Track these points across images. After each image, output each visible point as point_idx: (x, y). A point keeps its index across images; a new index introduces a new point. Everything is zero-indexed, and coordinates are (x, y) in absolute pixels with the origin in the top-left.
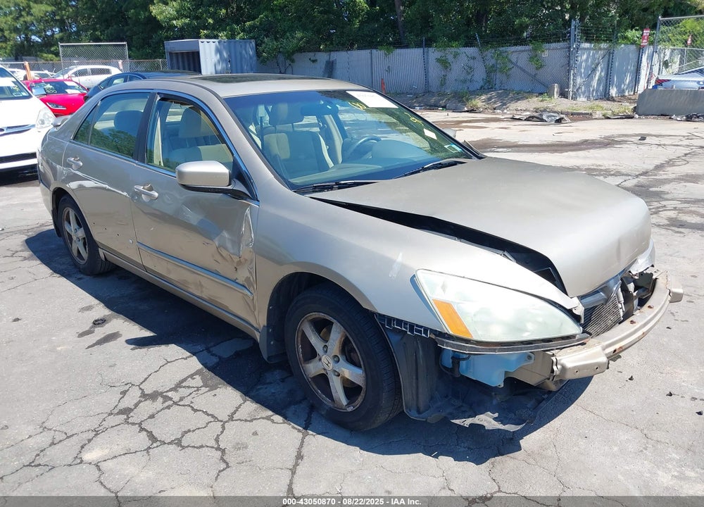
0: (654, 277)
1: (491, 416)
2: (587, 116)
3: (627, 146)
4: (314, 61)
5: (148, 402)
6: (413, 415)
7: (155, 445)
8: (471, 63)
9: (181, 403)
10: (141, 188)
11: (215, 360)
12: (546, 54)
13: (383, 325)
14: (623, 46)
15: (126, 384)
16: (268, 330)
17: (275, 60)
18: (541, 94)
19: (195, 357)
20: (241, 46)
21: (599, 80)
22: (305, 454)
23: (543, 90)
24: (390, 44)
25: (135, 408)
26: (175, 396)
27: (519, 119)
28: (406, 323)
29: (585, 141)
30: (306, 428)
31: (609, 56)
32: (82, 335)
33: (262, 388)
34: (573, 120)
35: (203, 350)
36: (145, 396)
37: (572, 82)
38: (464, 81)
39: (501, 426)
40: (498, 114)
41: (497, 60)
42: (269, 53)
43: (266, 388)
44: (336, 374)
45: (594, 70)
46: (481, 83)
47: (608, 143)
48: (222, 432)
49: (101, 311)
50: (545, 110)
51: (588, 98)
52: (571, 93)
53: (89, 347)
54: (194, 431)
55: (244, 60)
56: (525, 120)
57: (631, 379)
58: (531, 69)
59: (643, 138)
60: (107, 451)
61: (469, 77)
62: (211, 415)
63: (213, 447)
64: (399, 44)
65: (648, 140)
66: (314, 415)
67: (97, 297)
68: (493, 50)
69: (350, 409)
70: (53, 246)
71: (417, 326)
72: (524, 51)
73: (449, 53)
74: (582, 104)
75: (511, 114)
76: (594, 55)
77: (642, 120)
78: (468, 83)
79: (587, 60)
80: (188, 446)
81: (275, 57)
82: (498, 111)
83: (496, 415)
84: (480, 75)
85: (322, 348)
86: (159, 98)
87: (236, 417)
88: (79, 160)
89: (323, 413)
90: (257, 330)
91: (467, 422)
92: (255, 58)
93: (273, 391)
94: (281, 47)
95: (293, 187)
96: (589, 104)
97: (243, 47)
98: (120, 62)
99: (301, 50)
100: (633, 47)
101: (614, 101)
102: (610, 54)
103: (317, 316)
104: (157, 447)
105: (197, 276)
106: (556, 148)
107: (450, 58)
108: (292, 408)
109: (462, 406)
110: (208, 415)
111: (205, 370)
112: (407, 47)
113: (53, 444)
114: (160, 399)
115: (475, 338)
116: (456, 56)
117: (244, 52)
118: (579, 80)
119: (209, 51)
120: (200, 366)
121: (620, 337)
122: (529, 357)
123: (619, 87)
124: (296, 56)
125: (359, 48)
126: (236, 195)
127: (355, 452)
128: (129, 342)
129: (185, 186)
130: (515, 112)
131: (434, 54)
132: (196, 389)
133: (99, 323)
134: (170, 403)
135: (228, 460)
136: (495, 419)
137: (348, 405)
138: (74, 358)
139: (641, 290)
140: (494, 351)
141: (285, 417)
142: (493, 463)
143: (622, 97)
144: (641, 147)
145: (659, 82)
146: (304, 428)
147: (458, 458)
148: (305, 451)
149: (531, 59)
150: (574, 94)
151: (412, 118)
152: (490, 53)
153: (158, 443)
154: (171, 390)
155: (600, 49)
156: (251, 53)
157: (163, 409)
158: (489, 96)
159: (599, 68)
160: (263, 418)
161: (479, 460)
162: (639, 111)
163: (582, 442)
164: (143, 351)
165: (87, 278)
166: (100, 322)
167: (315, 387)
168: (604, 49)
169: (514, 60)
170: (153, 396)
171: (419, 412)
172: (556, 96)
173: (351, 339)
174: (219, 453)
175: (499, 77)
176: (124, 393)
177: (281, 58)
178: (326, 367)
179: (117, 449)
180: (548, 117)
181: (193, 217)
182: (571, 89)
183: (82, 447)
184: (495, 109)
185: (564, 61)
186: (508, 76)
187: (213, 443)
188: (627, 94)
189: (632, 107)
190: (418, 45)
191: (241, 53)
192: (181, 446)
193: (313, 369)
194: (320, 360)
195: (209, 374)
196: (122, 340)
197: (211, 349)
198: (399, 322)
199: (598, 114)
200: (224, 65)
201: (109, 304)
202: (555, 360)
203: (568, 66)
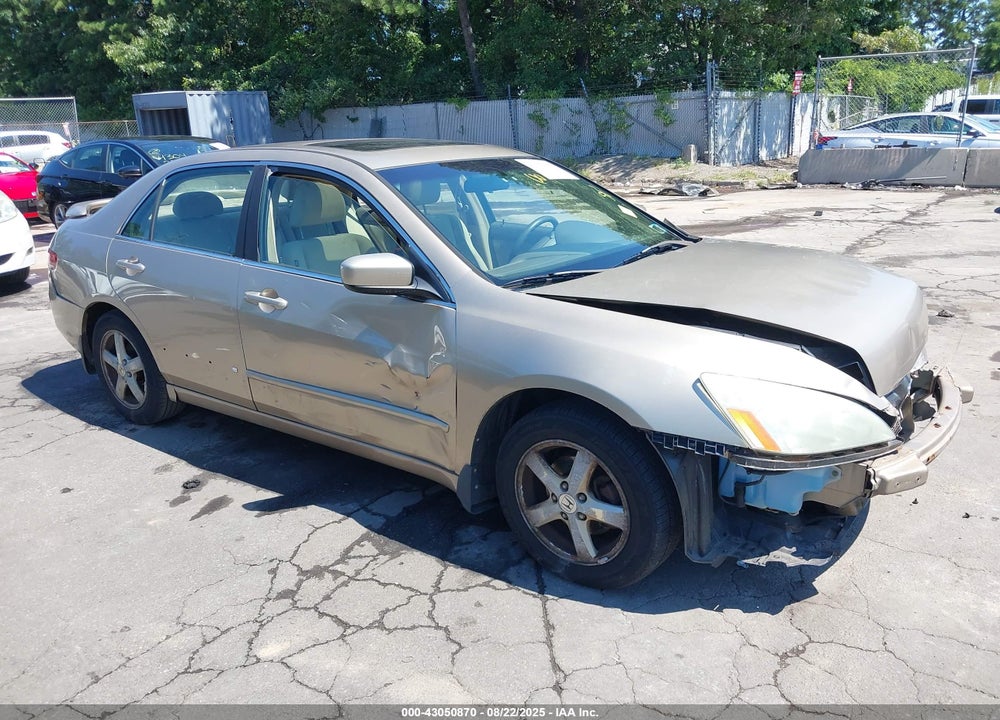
0: (935, 375)
1: (788, 552)
2: (736, 187)
3: (803, 223)
4: (354, 120)
5: (313, 580)
6: (695, 559)
7: (349, 631)
8: (576, 119)
9: (358, 577)
10: (258, 295)
11: (381, 521)
12: (675, 106)
13: (660, 447)
14: (770, 94)
15: (271, 561)
16: (473, 471)
17: (297, 120)
18: (673, 159)
19: (350, 519)
20: (248, 101)
21: (744, 139)
22: (555, 624)
23: (677, 155)
24: (461, 95)
25: (298, 589)
26: (348, 569)
27: (650, 194)
28: (692, 440)
29: (747, 220)
30: (542, 592)
31: (755, 107)
32: (175, 503)
33: (460, 550)
34: (722, 192)
35: (358, 510)
36: (305, 574)
37: (712, 142)
38: (568, 145)
39: (804, 562)
40: (618, 187)
41: (611, 115)
42: (288, 110)
43: (467, 549)
44: (582, 517)
45: (738, 126)
46: (592, 146)
47: (777, 220)
48: (434, 607)
49: (187, 471)
50: (681, 180)
51: (734, 163)
52: (713, 157)
53: (193, 518)
54: (394, 609)
55: (253, 119)
56: (659, 194)
57: (915, 502)
58: (657, 124)
59: (819, 213)
60: (287, 645)
61: (575, 138)
62: (408, 588)
63: (430, 626)
64: (474, 94)
65: (825, 215)
66: (545, 576)
67: (170, 452)
68: (605, 102)
69: (603, 561)
70: (68, 389)
71: (707, 442)
72: (648, 101)
73: (545, 106)
74: (726, 171)
75: (638, 187)
76: (736, 106)
77: (807, 190)
78: (574, 147)
79: (728, 115)
80: (396, 628)
81: (297, 115)
82: (619, 184)
83: (794, 549)
84: (589, 134)
85: (558, 486)
86: (270, 173)
87: (442, 586)
88: (138, 262)
89: (560, 571)
90: (453, 472)
91: (762, 561)
92: (268, 117)
93: (478, 552)
94: (307, 101)
95: (498, 282)
96: (737, 171)
97: (251, 100)
98: (66, 125)
99: (333, 104)
100: (783, 96)
101: (765, 166)
102: (755, 106)
103: (552, 444)
104: (353, 633)
105: (351, 408)
106: (714, 229)
107: (547, 113)
108: (512, 570)
109: (746, 544)
110: (404, 588)
111: (373, 534)
112: (485, 98)
113: (205, 643)
114: (329, 576)
115: (784, 451)
116: (555, 109)
117: (252, 108)
118: (721, 141)
119: (202, 109)
120: (364, 530)
121: (931, 443)
122: (835, 473)
123: (769, 147)
124: (326, 114)
125: (416, 101)
126: (418, 296)
127: (617, 615)
128: (249, 507)
129: (353, 288)
130: (641, 184)
131: (524, 107)
132: (372, 558)
133: (191, 486)
134: (343, 579)
135: (457, 640)
136: (793, 554)
137: (599, 555)
138: (180, 534)
139: (918, 392)
140: (805, 465)
141: (509, 582)
142: (791, 612)
143: (775, 162)
144: (820, 224)
145: (824, 141)
146: (540, 593)
147: (747, 609)
148: (553, 620)
149: (657, 113)
150: (717, 157)
151: (600, 192)
152: (600, 105)
153: (353, 629)
154: (337, 562)
155: (744, 99)
156: (262, 110)
157: (338, 587)
158: (604, 163)
159: (744, 124)
160: (480, 585)
161: (774, 610)
162: (802, 179)
163: (886, 578)
164: (274, 517)
165: (144, 429)
166: (192, 484)
167: (545, 539)
168: (748, 99)
169: (634, 114)
170: (318, 572)
171: (701, 554)
172: (693, 161)
173: (606, 469)
174: (442, 632)
175: (614, 137)
176: (274, 572)
177: (305, 117)
178: (566, 510)
179: (300, 641)
180: (689, 189)
181: (350, 329)
182: (712, 152)
183: (250, 643)
184: (613, 181)
185: (701, 115)
186: (627, 136)
187: (427, 621)
188: (779, 157)
189: (790, 173)
190: (502, 96)
191: (248, 110)
192: (387, 630)
193: (542, 515)
194: (556, 501)
195: (382, 539)
196: (236, 506)
197: (369, 507)
198: (683, 440)
199: (751, 183)
200: (225, 126)
201: (193, 460)
202: (872, 472)
203: (707, 120)
